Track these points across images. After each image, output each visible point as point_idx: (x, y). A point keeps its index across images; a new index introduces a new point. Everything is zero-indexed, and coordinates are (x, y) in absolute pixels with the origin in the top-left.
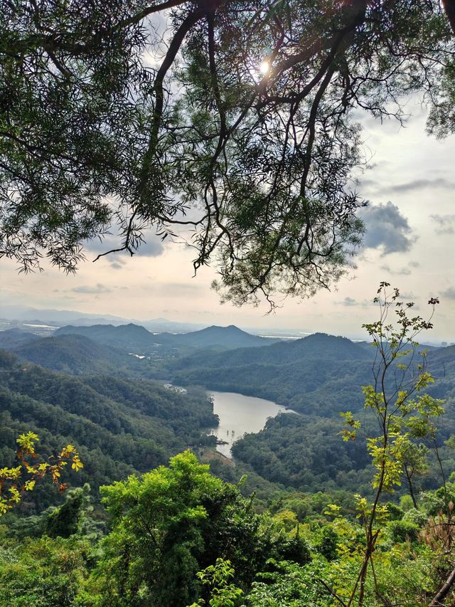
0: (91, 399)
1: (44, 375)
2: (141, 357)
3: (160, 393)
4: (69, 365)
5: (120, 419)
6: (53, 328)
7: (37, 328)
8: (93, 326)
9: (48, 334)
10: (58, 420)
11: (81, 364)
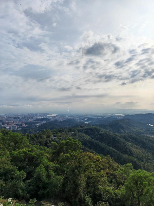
0: (120, 142)
1: (107, 134)
2: (152, 126)
3: (150, 140)
4: (123, 130)
5: (129, 150)
6: (124, 115)
7: (119, 115)
8: (136, 114)
9: (122, 117)
10: (106, 149)
11: (127, 129)
